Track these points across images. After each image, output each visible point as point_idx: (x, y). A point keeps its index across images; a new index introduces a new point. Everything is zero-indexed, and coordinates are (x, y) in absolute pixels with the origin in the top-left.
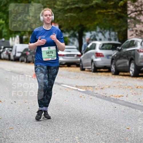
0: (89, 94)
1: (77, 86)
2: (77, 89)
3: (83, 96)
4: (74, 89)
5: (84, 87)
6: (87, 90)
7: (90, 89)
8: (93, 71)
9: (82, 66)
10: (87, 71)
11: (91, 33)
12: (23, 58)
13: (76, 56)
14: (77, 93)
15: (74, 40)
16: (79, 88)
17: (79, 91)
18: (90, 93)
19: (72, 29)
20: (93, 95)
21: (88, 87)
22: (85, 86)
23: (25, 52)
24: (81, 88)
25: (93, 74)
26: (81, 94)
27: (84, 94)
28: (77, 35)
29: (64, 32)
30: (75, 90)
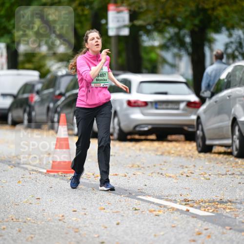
0: (223, 226)
1: (186, 202)
2: (188, 211)
3: (204, 232)
4: (178, 210)
5: (209, 202)
6: (219, 212)
7: (228, 211)
8: (235, 153)
9: (204, 138)
10: (220, 153)
11: (230, 35)
12: (17, 113)
13: (182, 106)
14: (188, 222)
15: (178, 56)
16: (192, 207)
17: (195, 216)
18: (228, 220)
19: (173, 22)
20: (236, 227)
21: (221, 202)
22: (213, 201)
23: (26, 96)
24: (199, 208)
25: (237, 163)
26: (199, 225)
27: (210, 226)
28: (188, 40)
29: (148, 33)
30: (182, 212)
